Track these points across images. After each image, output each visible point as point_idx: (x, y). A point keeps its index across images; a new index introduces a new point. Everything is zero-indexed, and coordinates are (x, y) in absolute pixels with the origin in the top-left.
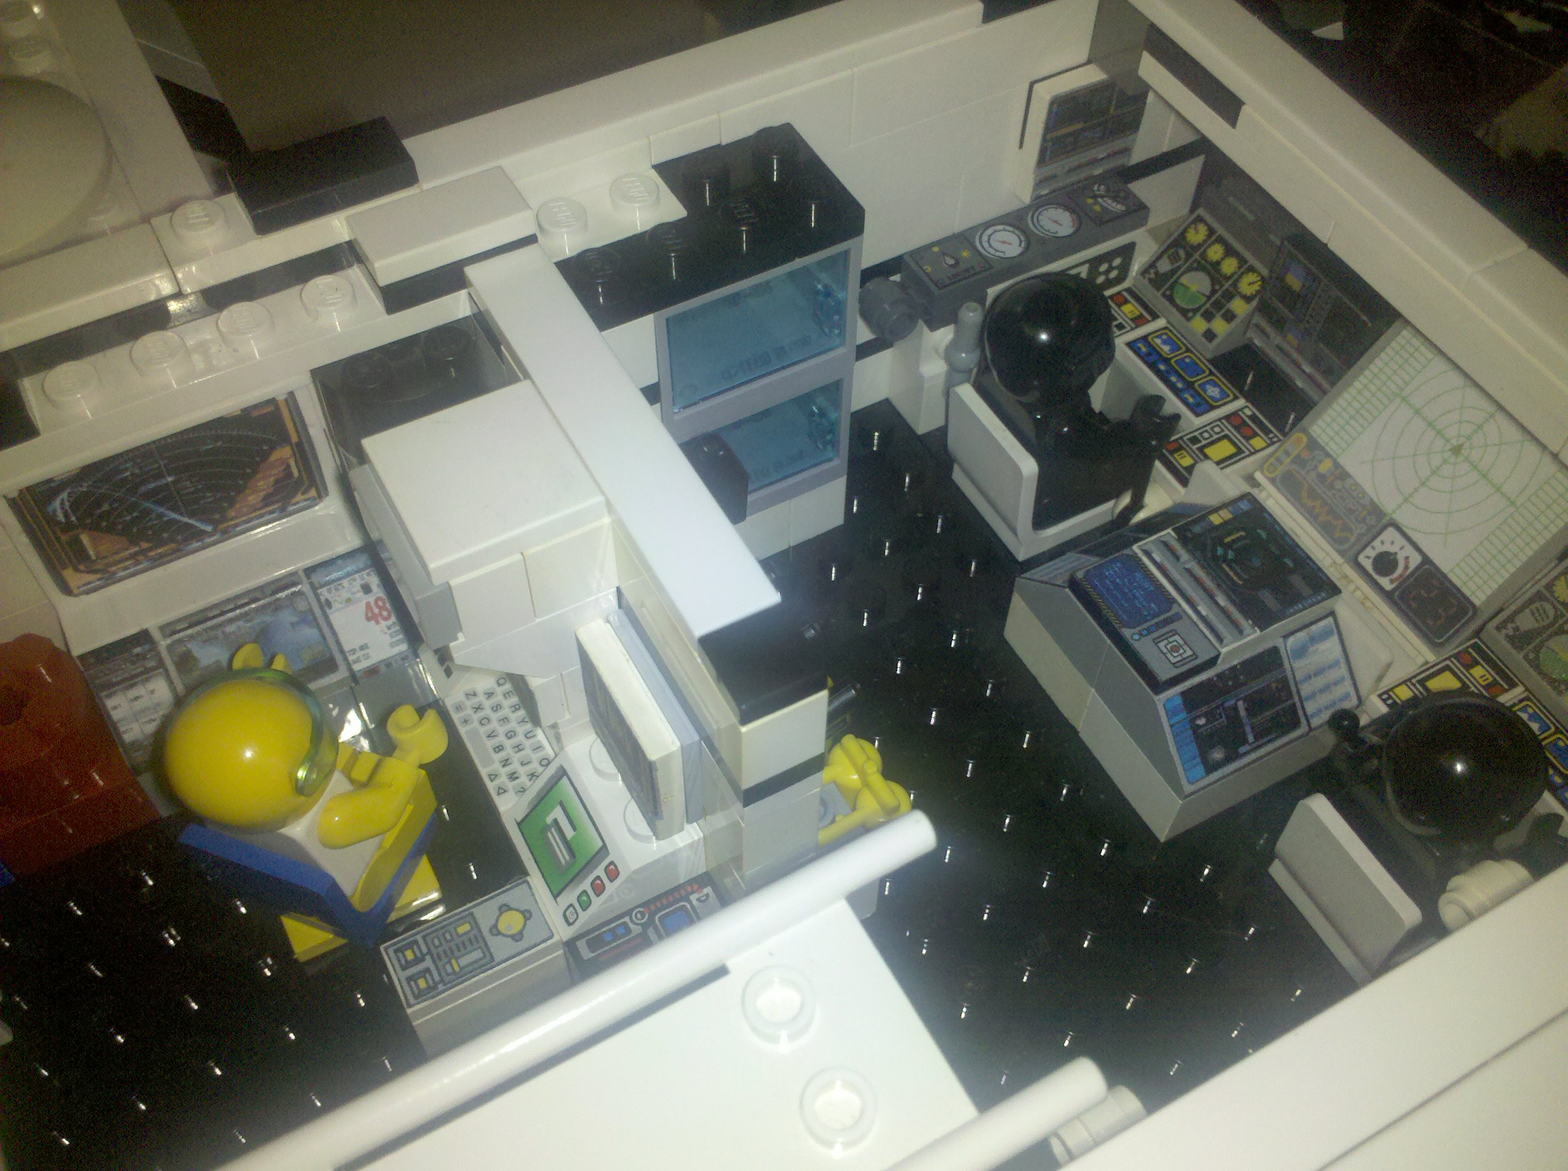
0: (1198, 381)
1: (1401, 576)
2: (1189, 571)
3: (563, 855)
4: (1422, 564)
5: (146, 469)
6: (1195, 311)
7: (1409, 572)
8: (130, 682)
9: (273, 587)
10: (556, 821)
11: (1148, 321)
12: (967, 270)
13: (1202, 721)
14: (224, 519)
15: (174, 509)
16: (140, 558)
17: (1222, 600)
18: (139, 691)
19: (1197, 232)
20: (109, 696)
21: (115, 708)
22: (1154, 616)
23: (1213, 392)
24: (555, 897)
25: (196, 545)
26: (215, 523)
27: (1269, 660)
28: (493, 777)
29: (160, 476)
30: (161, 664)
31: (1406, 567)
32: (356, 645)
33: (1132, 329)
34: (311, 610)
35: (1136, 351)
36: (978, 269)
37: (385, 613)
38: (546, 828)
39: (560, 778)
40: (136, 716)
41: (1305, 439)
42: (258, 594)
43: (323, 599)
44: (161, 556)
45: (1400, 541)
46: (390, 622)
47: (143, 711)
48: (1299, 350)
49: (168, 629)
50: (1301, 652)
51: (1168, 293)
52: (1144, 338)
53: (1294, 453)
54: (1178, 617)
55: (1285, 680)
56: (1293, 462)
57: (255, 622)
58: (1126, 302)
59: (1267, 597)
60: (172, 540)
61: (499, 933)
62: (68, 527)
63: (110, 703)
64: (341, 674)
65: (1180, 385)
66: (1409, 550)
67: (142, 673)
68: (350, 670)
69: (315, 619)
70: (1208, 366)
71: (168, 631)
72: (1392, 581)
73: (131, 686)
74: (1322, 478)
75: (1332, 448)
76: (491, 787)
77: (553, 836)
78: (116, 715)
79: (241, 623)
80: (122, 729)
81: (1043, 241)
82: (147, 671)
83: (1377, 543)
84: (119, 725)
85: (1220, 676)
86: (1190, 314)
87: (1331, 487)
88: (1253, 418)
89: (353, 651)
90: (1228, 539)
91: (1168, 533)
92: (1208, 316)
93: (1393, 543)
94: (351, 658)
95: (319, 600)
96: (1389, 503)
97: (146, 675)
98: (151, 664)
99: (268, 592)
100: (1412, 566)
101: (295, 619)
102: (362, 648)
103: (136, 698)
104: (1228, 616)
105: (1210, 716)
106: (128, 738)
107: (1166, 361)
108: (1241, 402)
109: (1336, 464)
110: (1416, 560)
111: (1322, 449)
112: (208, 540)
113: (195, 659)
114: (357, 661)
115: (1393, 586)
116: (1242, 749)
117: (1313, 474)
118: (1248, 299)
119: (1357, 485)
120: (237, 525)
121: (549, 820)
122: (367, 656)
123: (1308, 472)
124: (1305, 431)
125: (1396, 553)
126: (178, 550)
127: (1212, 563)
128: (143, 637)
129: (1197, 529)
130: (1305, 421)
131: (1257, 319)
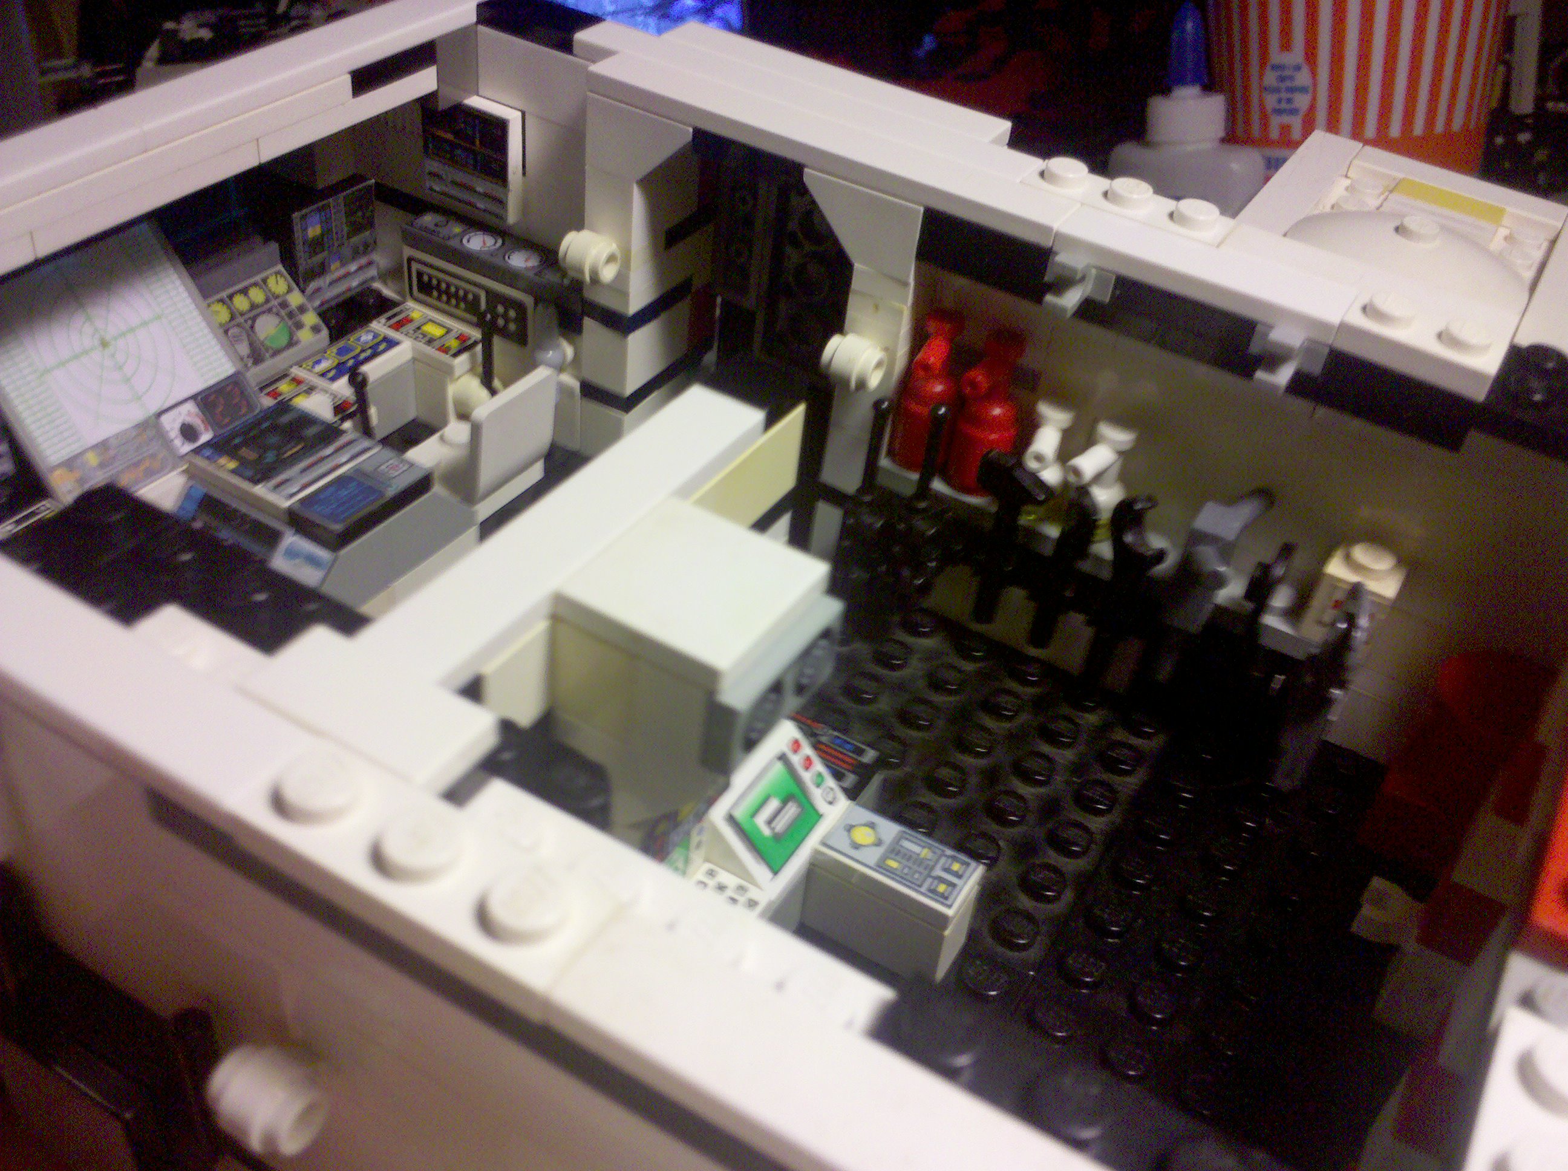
1: (202, 422)
3: (792, 810)
4: (196, 402)
7: (199, 415)
10: (770, 822)
22: (364, 482)
24: (820, 815)
31: (196, 416)
41: (62, 472)
45: (172, 415)
53: (72, 485)
54: (359, 471)
66: (182, 410)
72: (207, 431)
74: (102, 465)
75: (75, 448)
77: (780, 825)
83: (170, 436)
87: (113, 459)
90: (253, 456)
93: (173, 421)
96: (137, 414)
100: (197, 411)
109: (95, 447)
111: (75, 457)
115: (210, 429)
119: (117, 436)
121: (766, 832)
124: (54, 468)
125: (182, 421)
129: (249, 473)
130: (41, 467)
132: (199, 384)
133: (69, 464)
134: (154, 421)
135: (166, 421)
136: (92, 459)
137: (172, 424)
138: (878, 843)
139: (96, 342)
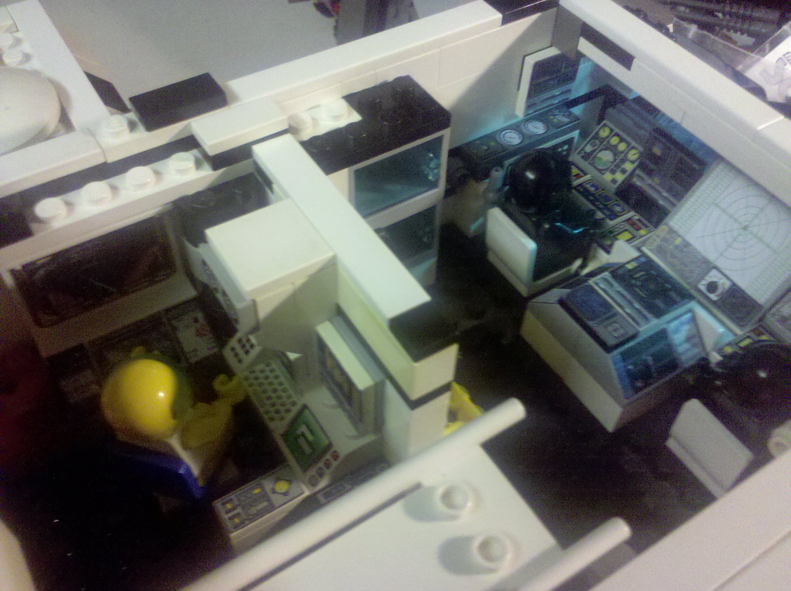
0: (610, 204)
1: (721, 293)
2: (618, 292)
3: (307, 450)
4: (732, 286)
6: (606, 170)
10: (303, 433)
11: (582, 177)
12: (493, 152)
13: (630, 367)
14: (122, 286)
16: (79, 306)
19: (604, 131)
20: (62, 380)
21: (66, 386)
22: (603, 315)
23: (618, 209)
24: (304, 472)
25: (108, 299)
26: (117, 287)
27: (662, 335)
28: (267, 413)
30: (90, 363)
31: (723, 288)
32: (191, 349)
34: (167, 332)
36: (499, 151)
37: (206, 333)
38: (297, 437)
39: (304, 410)
40: (78, 389)
41: (667, 229)
42: (141, 323)
43: (173, 325)
45: (719, 275)
46: (209, 337)
48: (660, 185)
49: (94, 344)
50: (676, 331)
51: (591, 162)
52: (582, 184)
53: (662, 236)
54: (615, 314)
55: (669, 345)
56: (662, 240)
59: (660, 303)
60: (95, 297)
63: (63, 383)
65: (602, 206)
66: (724, 280)
69: (170, 337)
70: (614, 197)
72: (716, 296)
73: (75, 374)
74: (677, 247)
75: (681, 232)
76: (266, 418)
78: (66, 389)
80: (69, 397)
81: (530, 137)
83: (707, 277)
84: (68, 394)
85: (639, 344)
86: (604, 172)
87: (682, 251)
88: (639, 220)
89: (189, 352)
90: (636, 276)
91: (606, 274)
92: (613, 172)
93: (716, 276)
94: (188, 356)
95: (171, 327)
96: (712, 256)
97: (82, 368)
98: (85, 362)
99: (146, 322)
100: (727, 287)
101: (159, 336)
102: (195, 350)
103: (77, 380)
104: (641, 313)
105: (635, 364)
107: (593, 195)
108: (632, 214)
109: (684, 240)
110: (728, 284)
111: (676, 233)
112: (115, 297)
114: (192, 358)
116: (651, 381)
117: (672, 247)
118: (633, 162)
119: (694, 249)
121: (299, 432)
122: (197, 355)
123: (670, 245)
124: (666, 224)
125: (717, 282)
127: (629, 287)
128: (81, 347)
129: (620, 272)
130: (667, 220)
131: (638, 172)
132: (743, 284)
133: (672, 231)
134: (711, 266)
135: (714, 272)
136: (678, 241)
137: (713, 276)
138: (274, 492)
139: (744, 224)
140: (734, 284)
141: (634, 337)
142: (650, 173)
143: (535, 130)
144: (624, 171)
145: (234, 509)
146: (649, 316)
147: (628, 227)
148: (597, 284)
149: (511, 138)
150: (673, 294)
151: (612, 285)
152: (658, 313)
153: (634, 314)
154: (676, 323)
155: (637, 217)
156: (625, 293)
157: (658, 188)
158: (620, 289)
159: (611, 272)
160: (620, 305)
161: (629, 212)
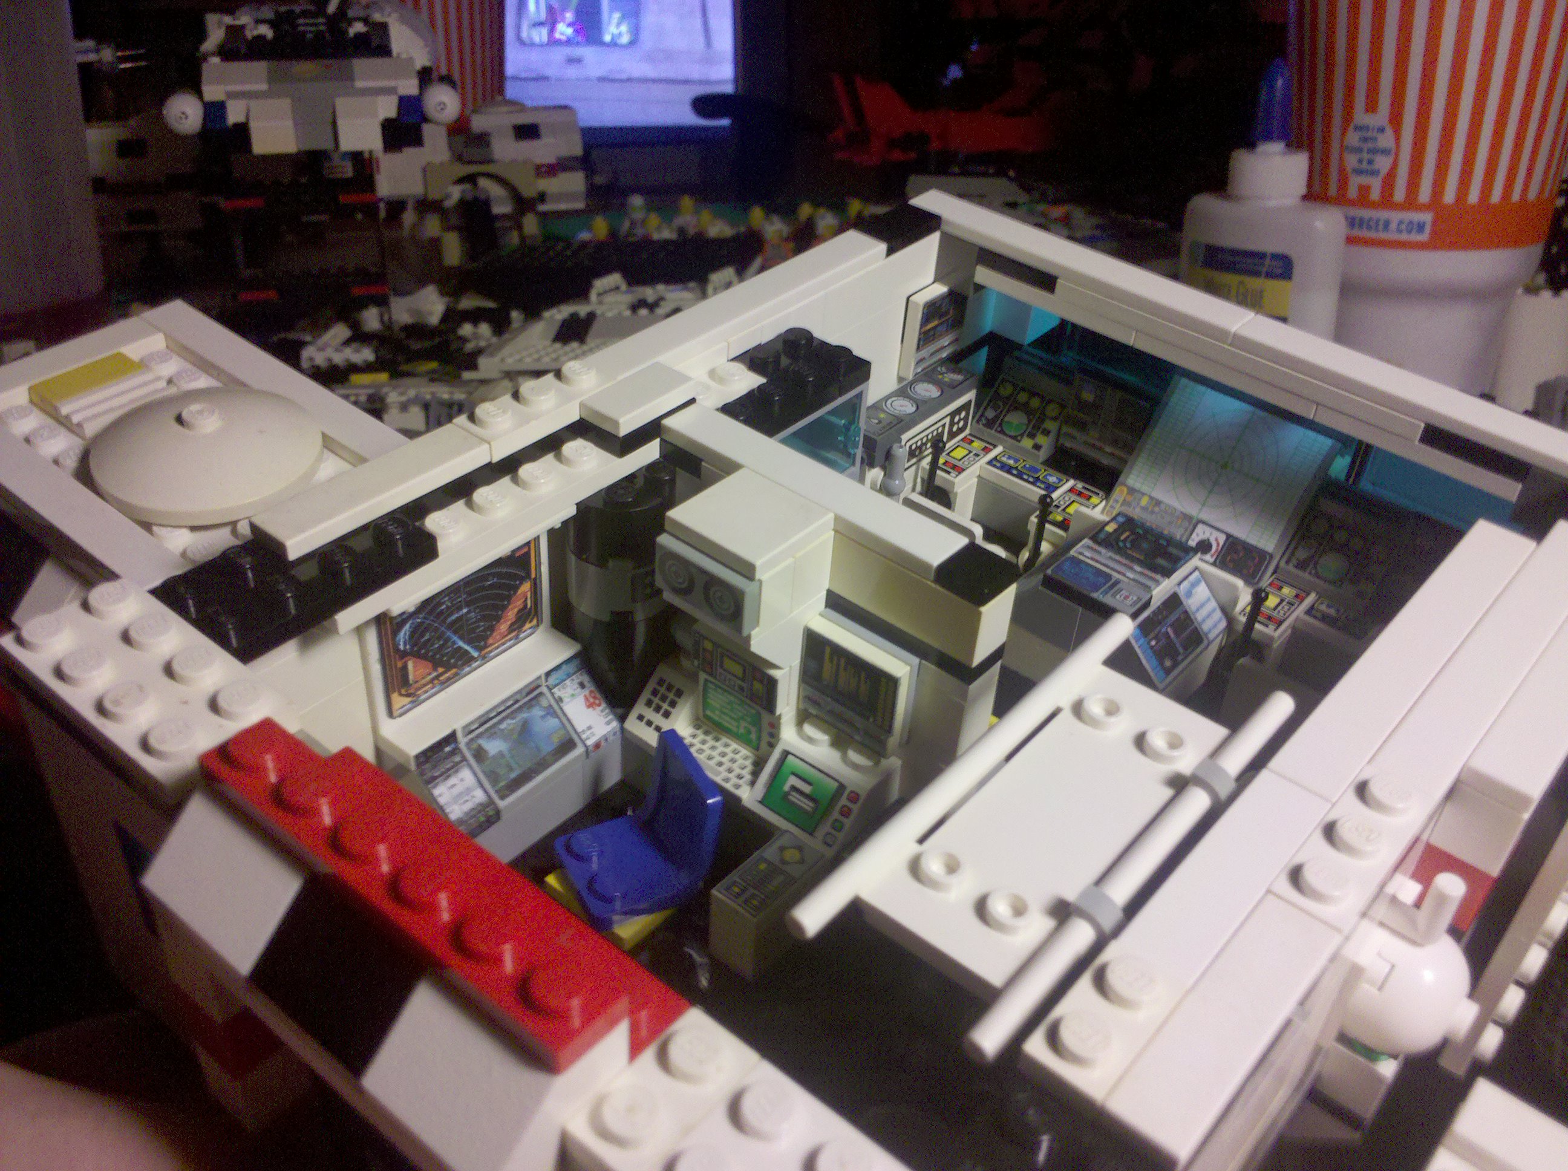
0: (1041, 475)
1: (1217, 550)
2: (1110, 558)
3: (807, 805)
4: (1227, 539)
5: (454, 602)
6: (1022, 435)
7: (1220, 548)
8: (446, 775)
9: (528, 690)
10: (794, 788)
11: (991, 450)
12: (889, 424)
13: (1153, 643)
14: (486, 647)
15: (461, 638)
16: (436, 682)
17: (1138, 568)
18: (453, 781)
19: (1005, 389)
20: (435, 787)
21: (440, 795)
22: (1105, 584)
23: (1052, 479)
24: (811, 834)
25: (467, 669)
26: (479, 649)
27: (1173, 601)
28: (727, 780)
29: (460, 608)
30: (464, 759)
31: (1218, 544)
32: (585, 727)
33: (985, 455)
34: (550, 706)
35: (995, 466)
36: (895, 423)
37: (597, 702)
38: (787, 794)
39: (786, 757)
40: (456, 799)
41: (1125, 490)
42: (518, 697)
43: (556, 696)
44: (449, 679)
45: (1208, 530)
46: (601, 708)
47: (460, 795)
48: (1099, 439)
49: (468, 730)
50: (1189, 594)
51: (999, 429)
52: (995, 458)
53: (1121, 500)
54: (1117, 582)
55: (1186, 612)
56: (1122, 505)
57: (518, 719)
58: (972, 441)
59: (1161, 561)
60: (455, 666)
61: (788, 863)
62: (404, 655)
63: (436, 792)
64: (579, 750)
65: (1031, 479)
66: (1216, 534)
67: (452, 767)
68: (585, 746)
69: (555, 712)
70: (1042, 468)
71: (467, 730)
72: (1212, 556)
73: (449, 776)
74: (1144, 509)
75: (1144, 489)
76: (728, 786)
77: (795, 797)
78: (442, 801)
79: (509, 721)
80: (447, 811)
81: (925, 402)
82: (457, 764)
83: (1194, 536)
84: (445, 807)
85: (1154, 612)
86: (1019, 438)
87: (1152, 512)
88: (1084, 488)
89: (583, 731)
90: (1122, 538)
91: (1086, 541)
92: (1032, 436)
93: (1204, 533)
94: (584, 736)
95: (554, 698)
97: (455, 768)
98: (457, 759)
99: (524, 694)
100: (1221, 543)
101: (542, 713)
102: (590, 728)
103: (453, 786)
104: (1146, 576)
105: (1156, 638)
106: (453, 817)
107: (1016, 468)
108: (1071, 483)
109: (1151, 498)
110: (1222, 538)
111: (1139, 491)
112: (475, 665)
113: (486, 752)
114: (588, 738)
115: (1215, 557)
116: (1180, 658)
117: (1138, 510)
118: (1055, 419)
119: (1169, 506)
120: (491, 652)
121: (786, 788)
122: (593, 734)
123: (1134, 508)
124: (1123, 484)
125: (1208, 540)
126: (456, 674)
127: (1120, 551)
128: (451, 738)
129: (1102, 536)
130: (1121, 479)
131: (1065, 429)
133: (1132, 491)
134: (1194, 521)
135: (1200, 528)
136: (1145, 501)
137: (1201, 533)
138: (784, 862)
139: (1222, 461)
140: (1229, 536)
141: (1147, 605)
142: (1082, 426)
143: (927, 394)
144: (1046, 433)
145: (743, 891)
146: (1158, 577)
147: (1074, 497)
148: (1081, 554)
149: (901, 406)
150: (1173, 550)
151: (1099, 553)
152: (1167, 573)
153: (1137, 577)
154: (1185, 584)
155: (1080, 486)
156: (1118, 557)
157: (1098, 444)
158: (1110, 554)
159: (1094, 538)
160: (1119, 572)
161: (1067, 481)
